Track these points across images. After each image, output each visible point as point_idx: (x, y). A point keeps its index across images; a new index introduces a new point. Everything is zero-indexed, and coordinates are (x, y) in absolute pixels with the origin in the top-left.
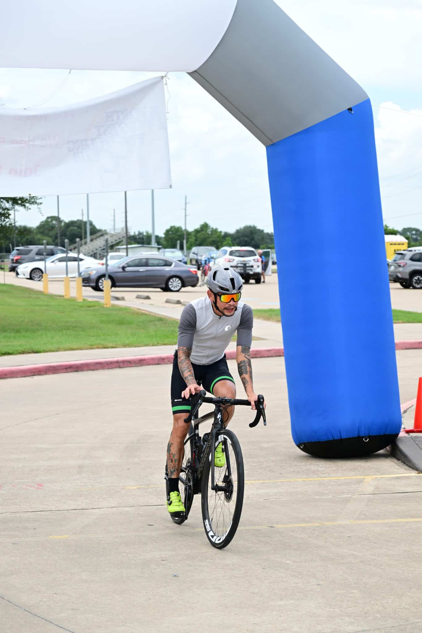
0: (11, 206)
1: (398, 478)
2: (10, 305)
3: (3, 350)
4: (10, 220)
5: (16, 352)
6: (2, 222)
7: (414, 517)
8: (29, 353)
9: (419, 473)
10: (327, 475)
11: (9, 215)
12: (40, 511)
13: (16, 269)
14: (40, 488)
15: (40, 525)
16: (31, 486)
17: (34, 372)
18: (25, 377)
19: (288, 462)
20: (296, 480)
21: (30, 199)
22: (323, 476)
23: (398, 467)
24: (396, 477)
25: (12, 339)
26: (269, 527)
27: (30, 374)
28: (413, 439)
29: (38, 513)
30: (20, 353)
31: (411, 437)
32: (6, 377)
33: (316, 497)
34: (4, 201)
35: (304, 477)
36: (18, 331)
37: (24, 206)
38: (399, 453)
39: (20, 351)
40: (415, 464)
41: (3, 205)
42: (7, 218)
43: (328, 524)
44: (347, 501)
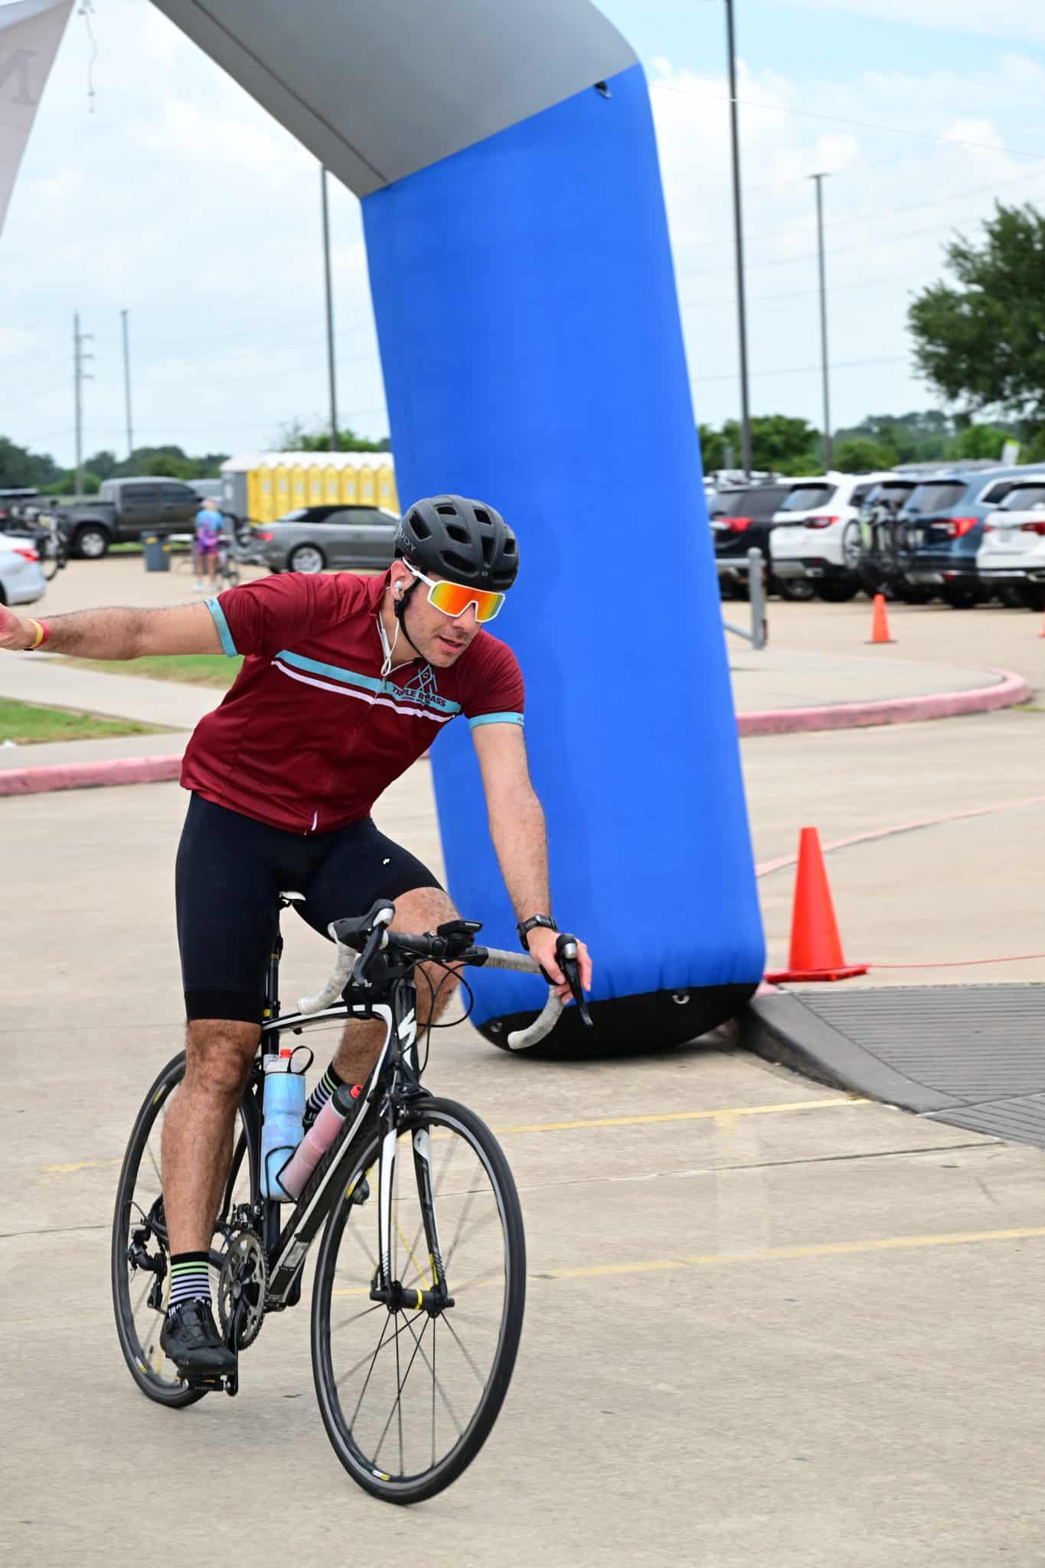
1: (805, 1113)
7: (928, 1231)
9: (854, 1099)
10: (600, 1112)
19: (461, 1074)
20: (522, 1129)
22: (588, 1113)
23: (780, 1081)
24: (797, 1110)
26: (540, 1276)
28: (799, 1000)
31: (792, 994)
33: (613, 1179)
35: (539, 1118)
38: (770, 1039)
40: (833, 1071)
43: (705, 1260)
44: (706, 1188)
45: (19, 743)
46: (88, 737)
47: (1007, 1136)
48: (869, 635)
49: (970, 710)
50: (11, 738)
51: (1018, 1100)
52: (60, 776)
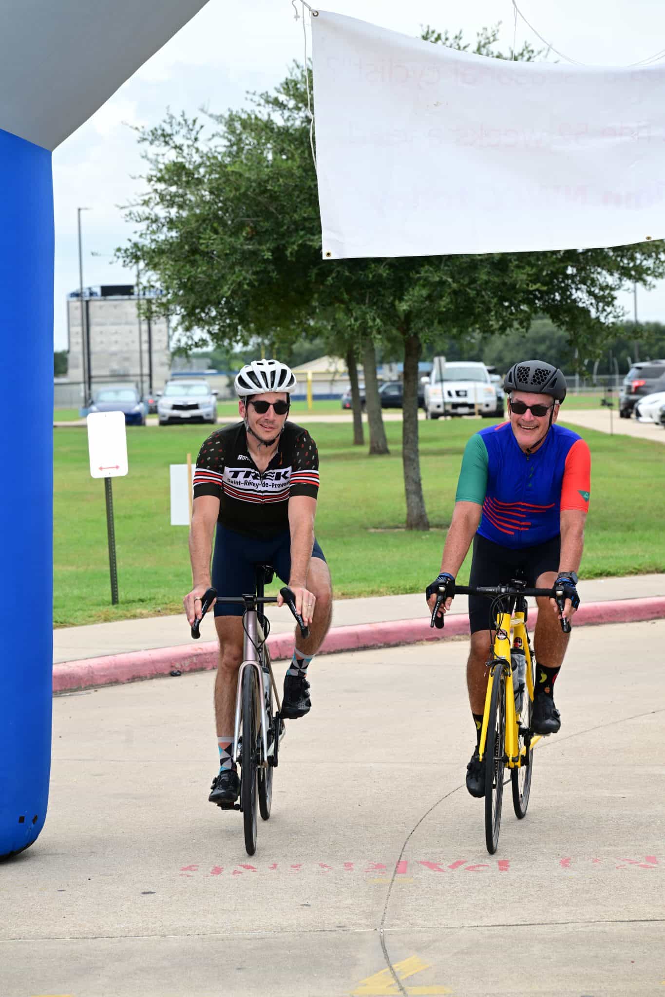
0: (618, 282)
2: (618, 476)
3: (598, 566)
4: (615, 308)
5: (622, 571)
6: (598, 314)
8: (648, 572)
11: (614, 298)
12: (647, 921)
13: (636, 405)
14: (651, 867)
15: (645, 953)
16: (632, 862)
17: (658, 612)
18: (639, 621)
21: (654, 268)
25: (617, 545)
27: (650, 616)
29: (643, 924)
30: (631, 573)
32: (600, 621)
34: (604, 272)
36: (630, 528)
37: (645, 282)
39: (631, 569)
41: (601, 280)
42: (608, 306)
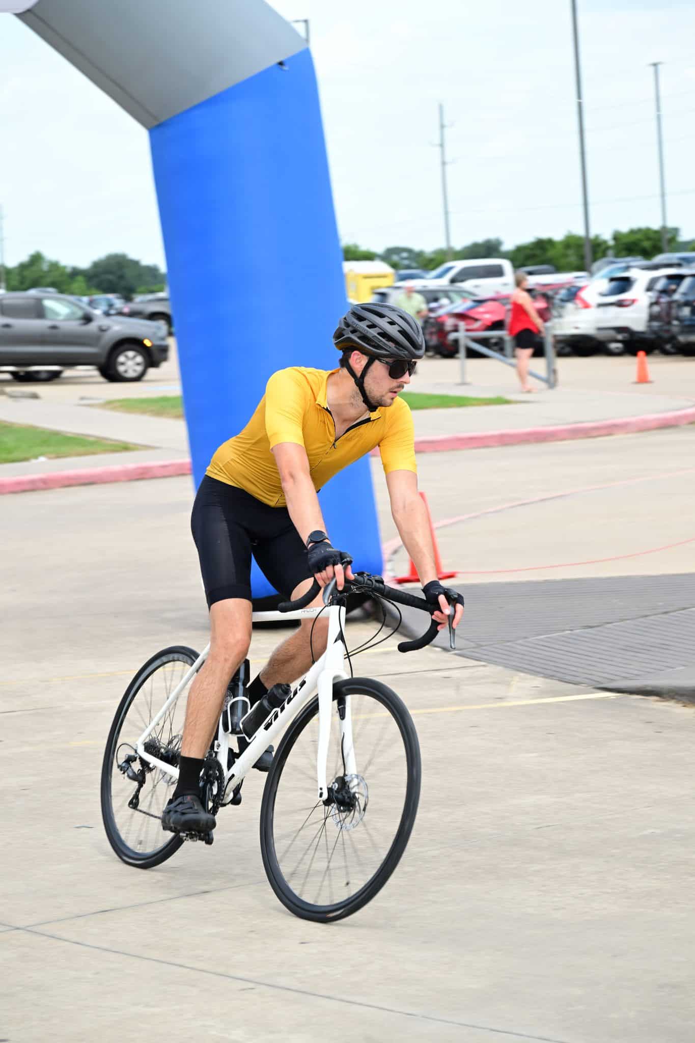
38: (385, 613)
45: (50, 458)
46: (93, 453)
47: (489, 661)
48: (634, 378)
49: (666, 425)
50: (42, 454)
51: (508, 644)
52: (68, 478)
